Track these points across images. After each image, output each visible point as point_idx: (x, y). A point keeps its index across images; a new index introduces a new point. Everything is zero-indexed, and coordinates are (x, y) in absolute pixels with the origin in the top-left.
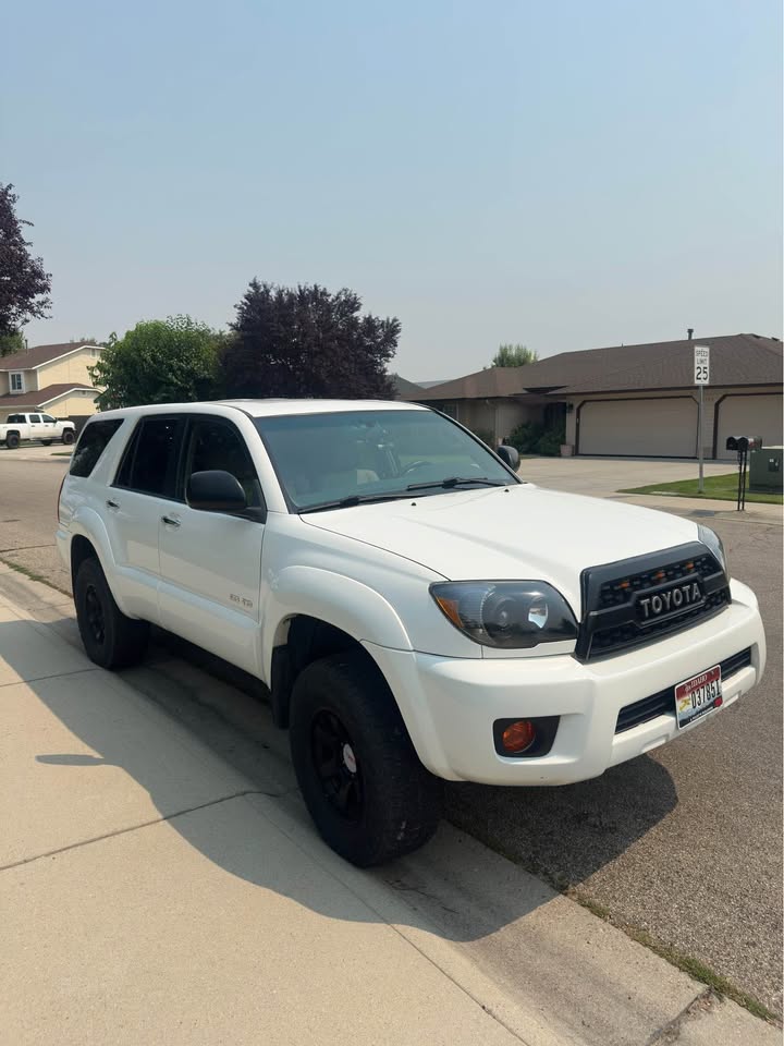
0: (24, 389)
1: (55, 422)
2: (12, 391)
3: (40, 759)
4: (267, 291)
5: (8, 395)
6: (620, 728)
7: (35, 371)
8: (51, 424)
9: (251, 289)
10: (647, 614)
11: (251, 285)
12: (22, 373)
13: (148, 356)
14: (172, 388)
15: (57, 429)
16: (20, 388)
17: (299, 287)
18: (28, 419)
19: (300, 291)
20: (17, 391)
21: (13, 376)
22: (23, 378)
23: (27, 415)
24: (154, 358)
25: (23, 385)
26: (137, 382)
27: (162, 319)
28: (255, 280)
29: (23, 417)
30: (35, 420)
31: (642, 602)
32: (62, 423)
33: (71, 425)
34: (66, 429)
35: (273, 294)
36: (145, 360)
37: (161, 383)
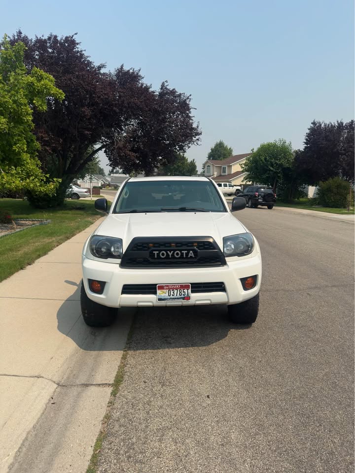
0: (226, 174)
1: (233, 186)
2: (222, 174)
3: (67, 282)
4: (321, 125)
5: (221, 176)
6: (123, 292)
7: (231, 166)
8: (231, 187)
9: (312, 125)
10: (156, 257)
11: (312, 123)
12: (226, 167)
13: (263, 158)
14: (271, 172)
15: (233, 190)
16: (225, 173)
17: (338, 122)
18: (223, 185)
19: (338, 123)
20: (224, 174)
21: (223, 168)
22: (226, 169)
23: (223, 184)
24: (265, 159)
25: (226, 172)
26: (258, 170)
27: (272, 141)
28: (314, 121)
29: (221, 184)
30: (225, 185)
31: (154, 252)
32: (236, 187)
33: (239, 188)
34: (237, 190)
35: (323, 126)
36: (262, 160)
37: (267, 170)
